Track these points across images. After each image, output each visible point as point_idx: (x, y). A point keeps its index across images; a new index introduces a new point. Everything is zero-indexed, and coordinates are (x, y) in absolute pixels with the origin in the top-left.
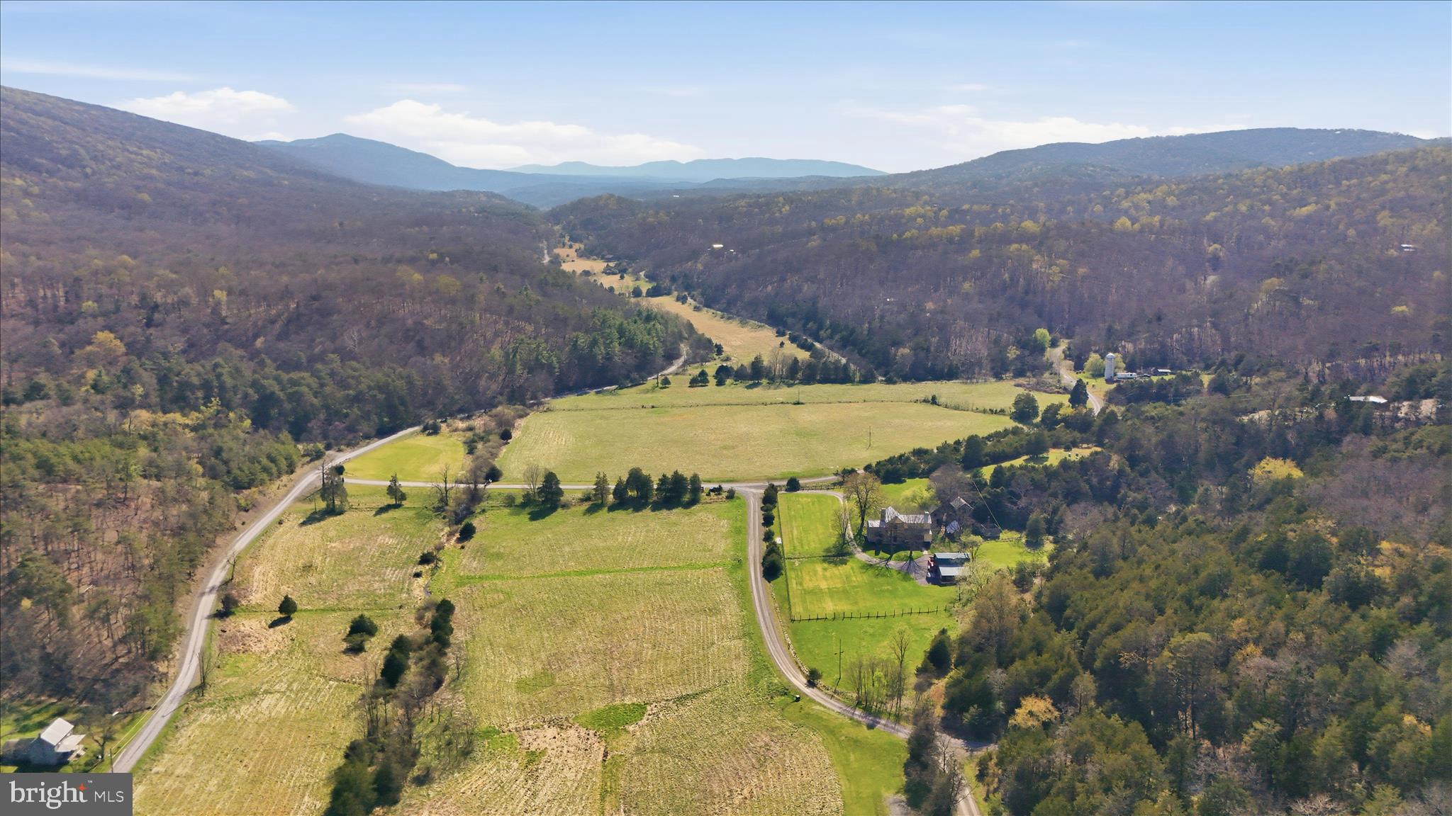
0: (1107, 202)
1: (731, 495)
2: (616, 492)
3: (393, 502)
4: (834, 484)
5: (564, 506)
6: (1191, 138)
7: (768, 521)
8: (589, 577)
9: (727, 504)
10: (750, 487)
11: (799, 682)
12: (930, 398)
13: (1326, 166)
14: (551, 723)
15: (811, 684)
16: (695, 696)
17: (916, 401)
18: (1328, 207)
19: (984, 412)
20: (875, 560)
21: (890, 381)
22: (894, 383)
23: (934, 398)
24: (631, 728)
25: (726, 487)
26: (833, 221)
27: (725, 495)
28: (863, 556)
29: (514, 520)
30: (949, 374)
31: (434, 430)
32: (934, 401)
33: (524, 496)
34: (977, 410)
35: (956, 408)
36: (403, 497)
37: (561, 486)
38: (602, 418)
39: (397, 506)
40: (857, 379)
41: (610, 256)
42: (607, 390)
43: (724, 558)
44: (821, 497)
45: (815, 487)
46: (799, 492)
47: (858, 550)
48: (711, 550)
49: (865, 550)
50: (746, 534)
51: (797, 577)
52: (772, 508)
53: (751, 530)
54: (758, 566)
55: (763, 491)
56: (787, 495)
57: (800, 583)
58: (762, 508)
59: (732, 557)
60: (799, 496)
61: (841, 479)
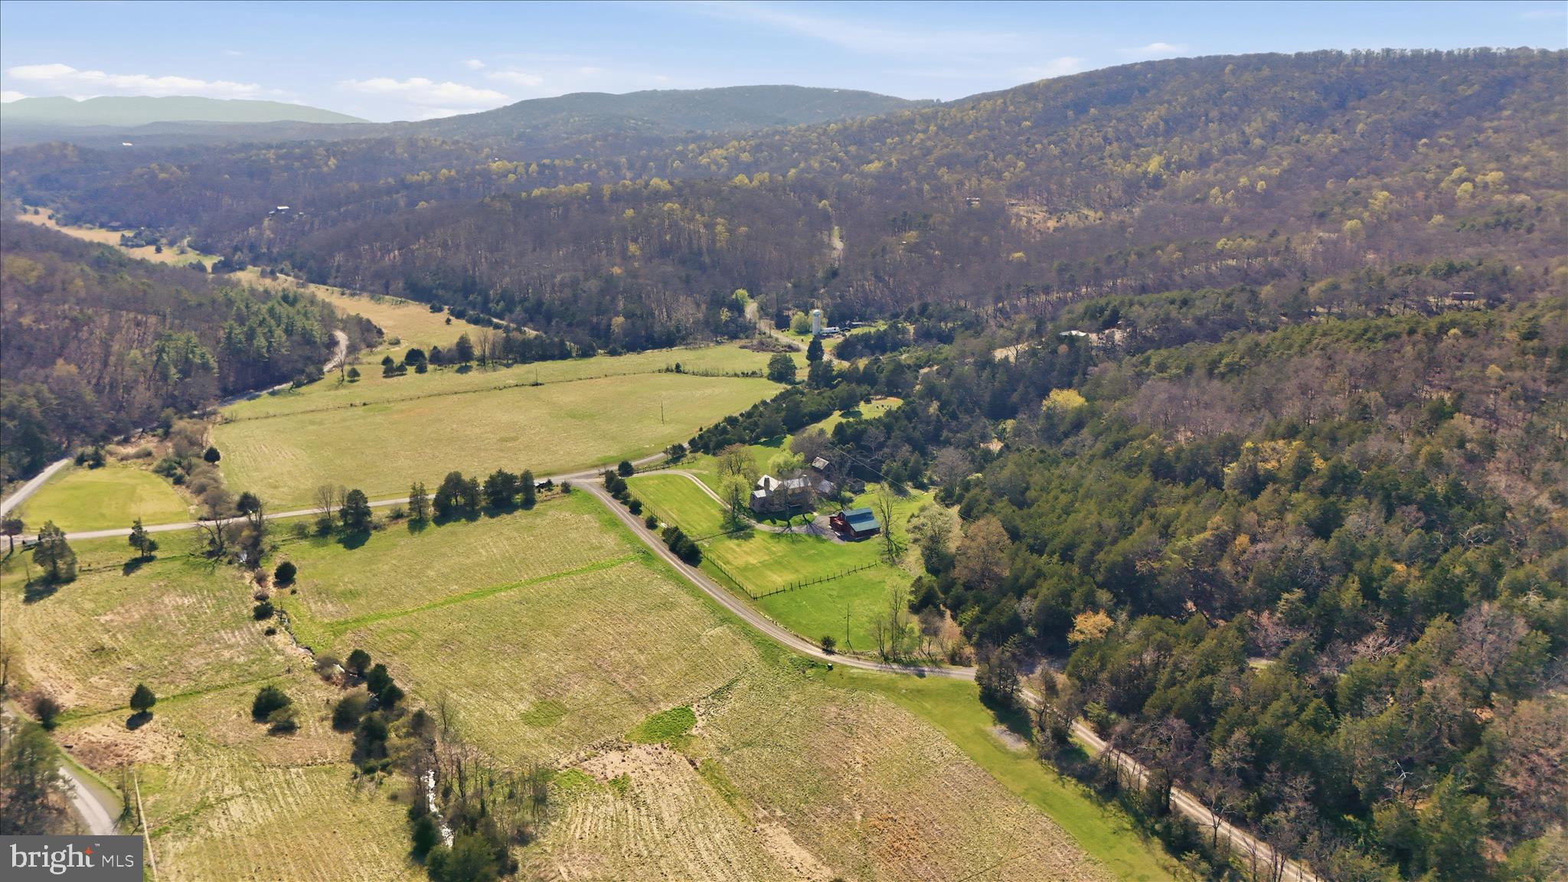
0: (682, 156)
1: (566, 488)
2: (437, 503)
3: (139, 554)
4: (667, 463)
5: (377, 527)
6: (706, 92)
7: (635, 508)
8: (491, 597)
9: (568, 499)
10: (577, 478)
11: (817, 653)
12: (674, 367)
13: (866, 124)
14: (607, 747)
15: (830, 652)
16: (729, 687)
17: (660, 371)
18: (891, 164)
19: (736, 375)
20: (778, 529)
21: (613, 353)
22: (620, 354)
23: (678, 366)
24: (694, 732)
25: (557, 480)
26: (416, 177)
27: (558, 489)
28: (765, 527)
29: (322, 551)
30: (668, 341)
31: (98, 462)
32: (678, 369)
33: (317, 524)
34: (727, 375)
35: (707, 375)
36: (153, 546)
37: (369, 504)
38: (312, 423)
39: (151, 559)
40: (574, 354)
41: (118, 224)
42: (283, 390)
43: (624, 552)
44: (665, 477)
45: (650, 468)
46: (635, 475)
47: (753, 522)
48: (602, 547)
49: (760, 521)
50: (624, 525)
51: (719, 557)
52: (629, 496)
53: (626, 521)
54: (669, 553)
55: (602, 480)
56: (628, 480)
57: (727, 563)
58: (615, 497)
59: (633, 550)
60: (641, 479)
61: (670, 457)
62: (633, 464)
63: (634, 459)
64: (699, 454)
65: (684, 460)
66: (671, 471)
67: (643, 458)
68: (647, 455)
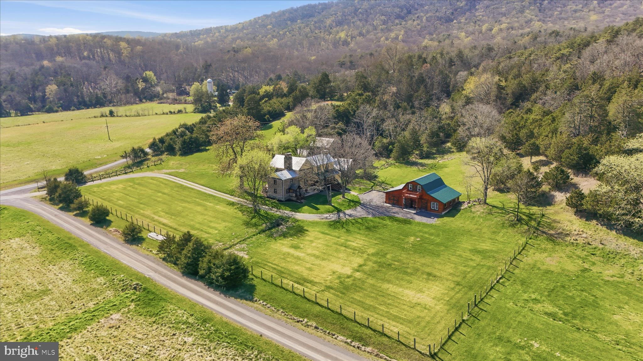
7: (100, 219)
17: (95, 117)
23: (111, 113)
28: (310, 216)
32: (112, 115)
43: (93, 293)
44: (132, 180)
45: (108, 175)
46: (89, 184)
47: (286, 212)
48: (46, 292)
49: (296, 208)
50: (85, 245)
51: (281, 273)
52: (87, 204)
53: (87, 238)
54: (184, 280)
55: (44, 193)
56: (82, 189)
57: (303, 281)
58: (65, 209)
59: (112, 285)
60: (98, 186)
61: (130, 162)
62: (86, 173)
63: (87, 168)
64: (164, 157)
65: (150, 163)
66: (137, 175)
67: (96, 167)
68: (101, 165)
